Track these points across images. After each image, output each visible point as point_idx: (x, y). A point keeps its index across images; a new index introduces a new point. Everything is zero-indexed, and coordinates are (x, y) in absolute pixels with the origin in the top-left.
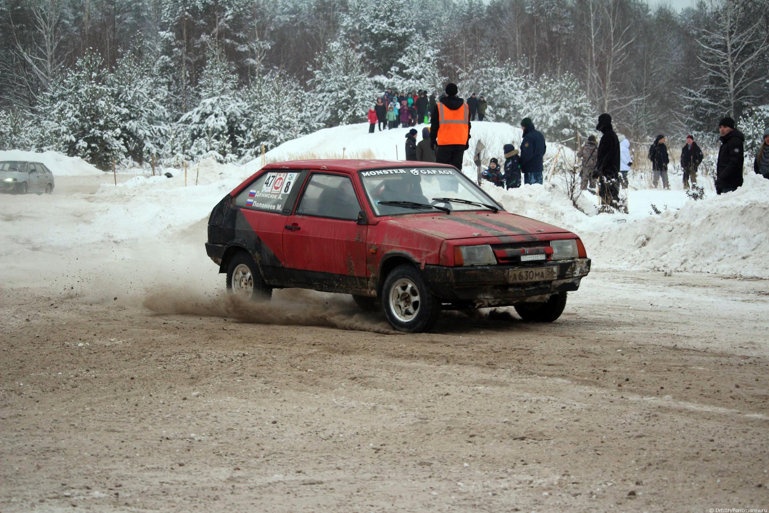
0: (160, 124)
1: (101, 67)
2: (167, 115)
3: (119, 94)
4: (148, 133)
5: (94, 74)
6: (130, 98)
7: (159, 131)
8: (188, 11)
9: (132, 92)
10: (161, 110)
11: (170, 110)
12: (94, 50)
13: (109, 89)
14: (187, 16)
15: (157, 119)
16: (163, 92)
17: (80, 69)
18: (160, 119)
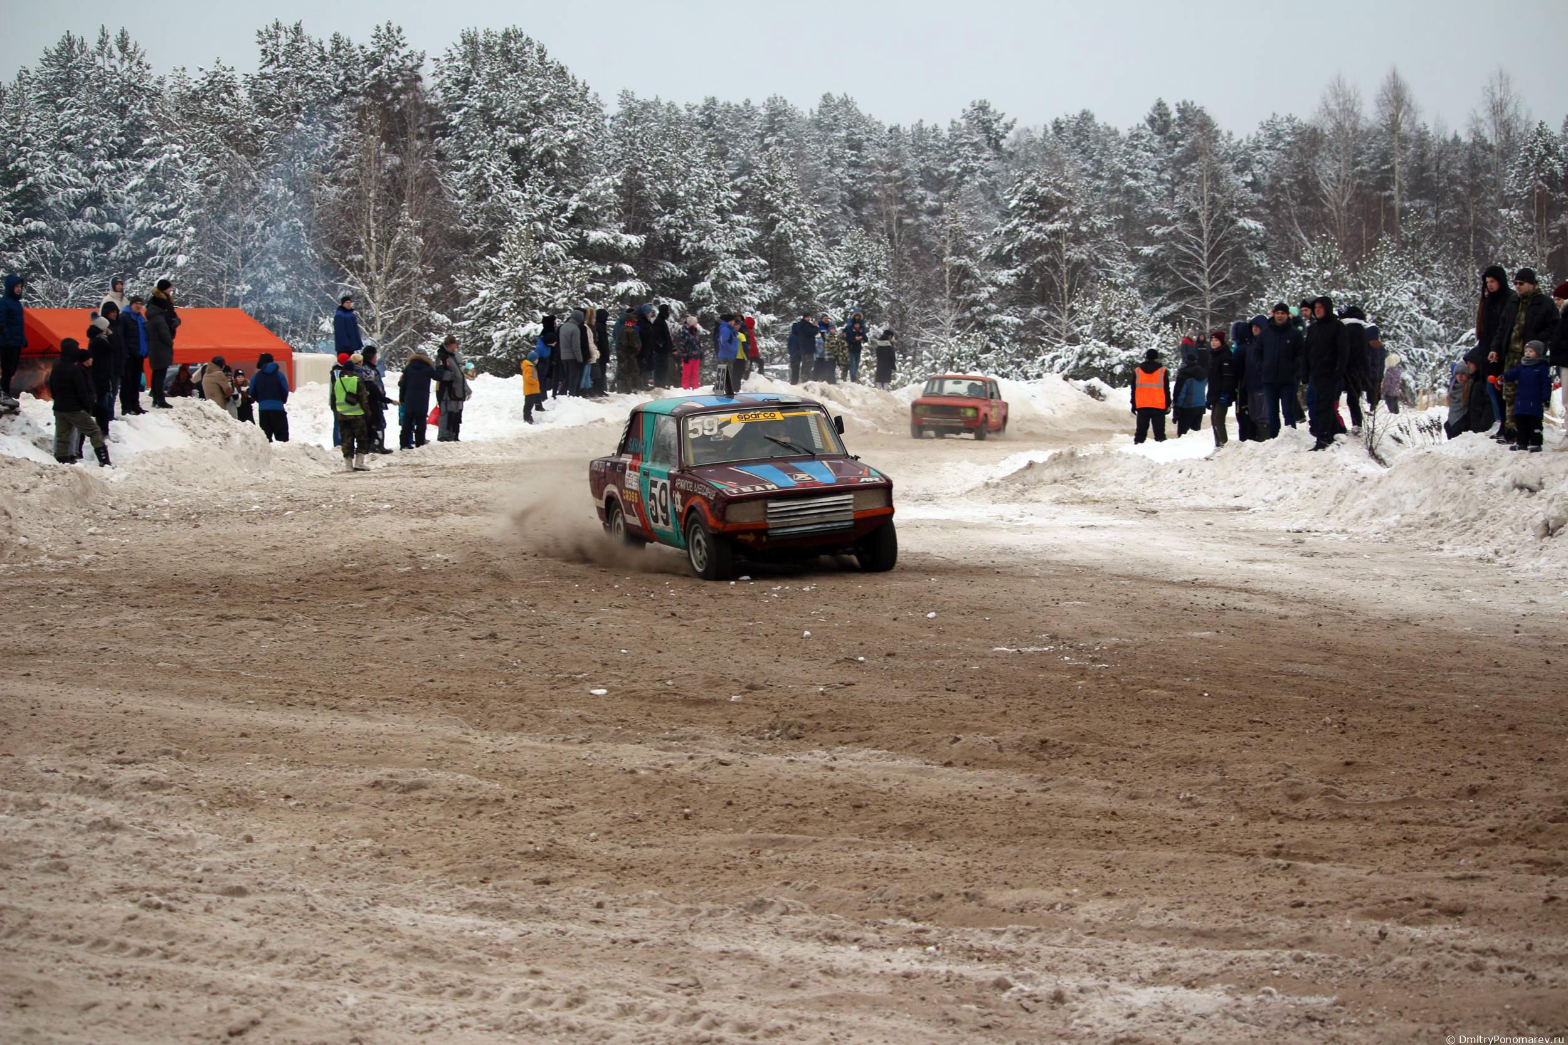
0: (1431, 347)
1: (1336, 263)
2: (1442, 333)
3: (1365, 301)
4: (1405, 358)
5: (1327, 273)
6: (1378, 308)
7: (1422, 355)
8: (1542, 178)
9: (1383, 300)
10: (1433, 326)
11: (1449, 325)
12: (1327, 239)
13: (1350, 294)
14: (1539, 187)
15: (1429, 338)
16: (1440, 298)
17: (1309, 264)
18: (1434, 338)
